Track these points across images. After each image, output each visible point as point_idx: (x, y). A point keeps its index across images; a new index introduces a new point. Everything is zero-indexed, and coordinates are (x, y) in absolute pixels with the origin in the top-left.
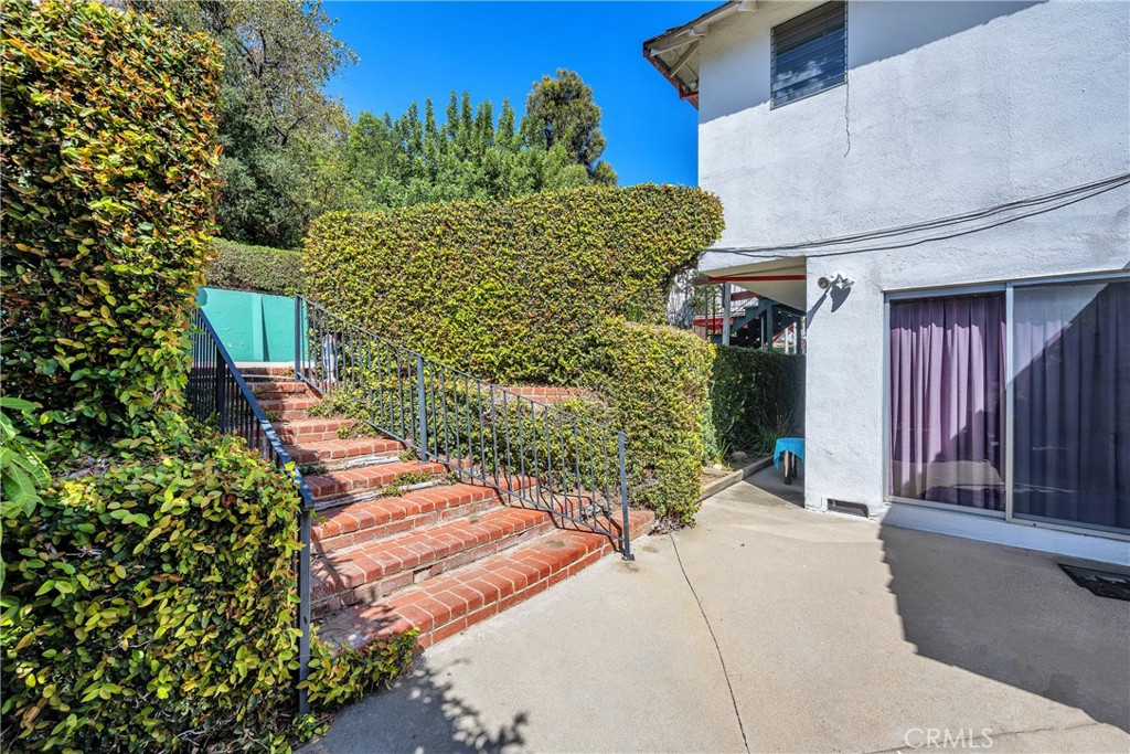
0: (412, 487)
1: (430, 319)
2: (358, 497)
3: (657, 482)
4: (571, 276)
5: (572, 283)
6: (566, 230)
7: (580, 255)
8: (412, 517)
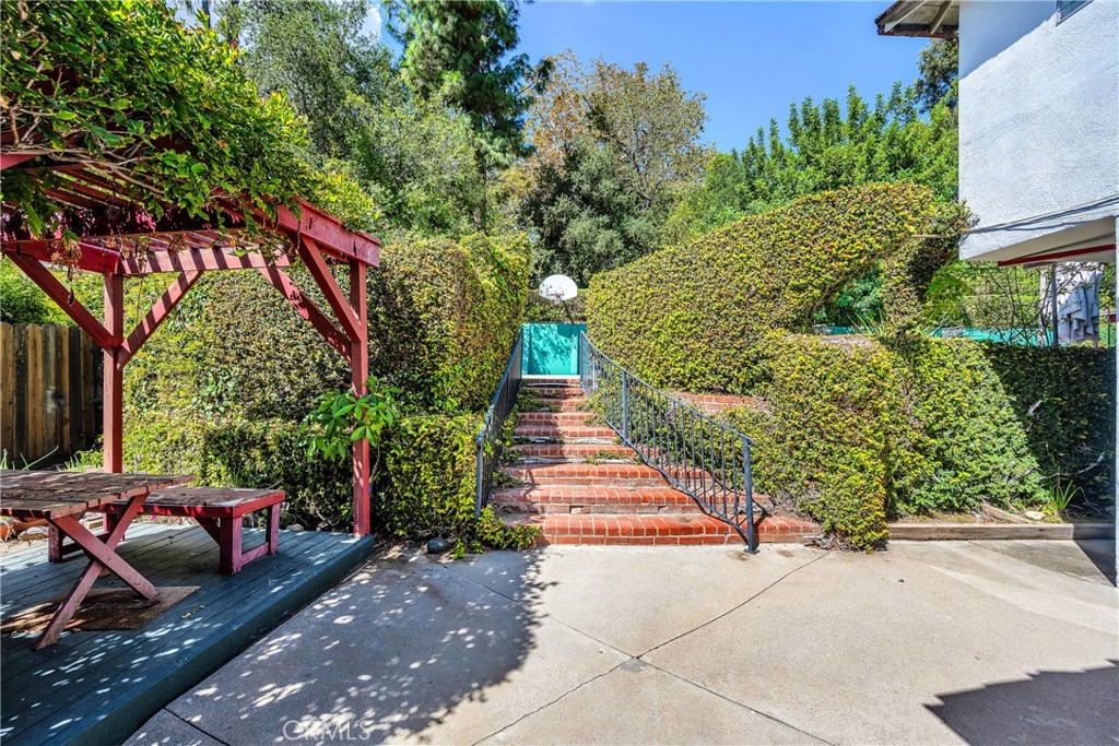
0: (608, 461)
1: (646, 342)
2: (570, 460)
3: (819, 495)
4: (739, 297)
5: (738, 304)
6: (731, 259)
7: (743, 278)
8: (591, 477)
